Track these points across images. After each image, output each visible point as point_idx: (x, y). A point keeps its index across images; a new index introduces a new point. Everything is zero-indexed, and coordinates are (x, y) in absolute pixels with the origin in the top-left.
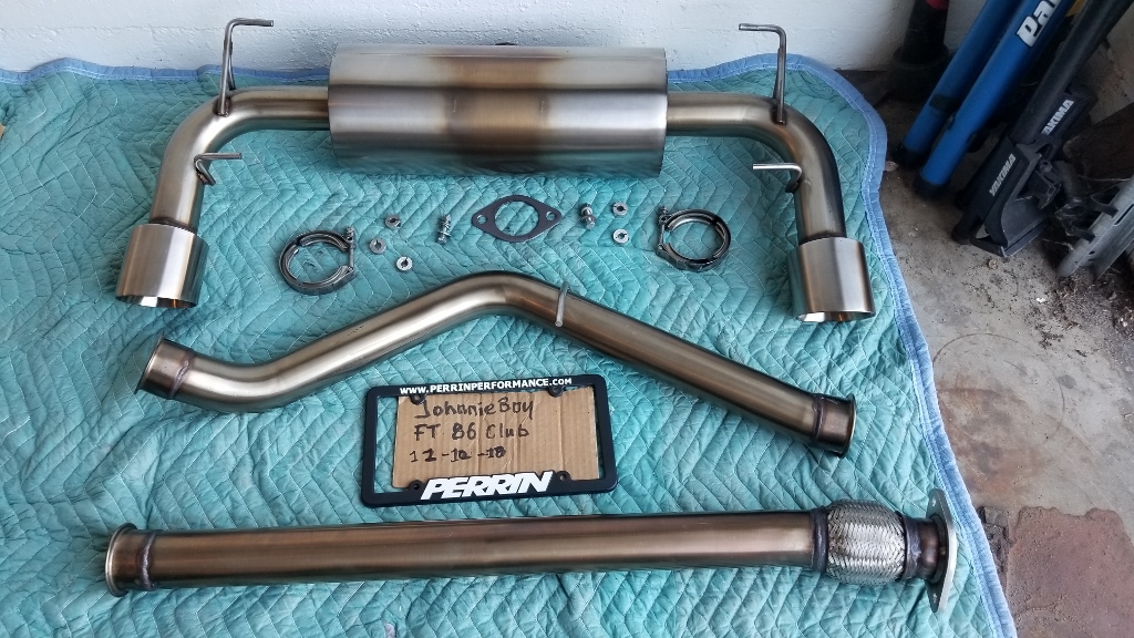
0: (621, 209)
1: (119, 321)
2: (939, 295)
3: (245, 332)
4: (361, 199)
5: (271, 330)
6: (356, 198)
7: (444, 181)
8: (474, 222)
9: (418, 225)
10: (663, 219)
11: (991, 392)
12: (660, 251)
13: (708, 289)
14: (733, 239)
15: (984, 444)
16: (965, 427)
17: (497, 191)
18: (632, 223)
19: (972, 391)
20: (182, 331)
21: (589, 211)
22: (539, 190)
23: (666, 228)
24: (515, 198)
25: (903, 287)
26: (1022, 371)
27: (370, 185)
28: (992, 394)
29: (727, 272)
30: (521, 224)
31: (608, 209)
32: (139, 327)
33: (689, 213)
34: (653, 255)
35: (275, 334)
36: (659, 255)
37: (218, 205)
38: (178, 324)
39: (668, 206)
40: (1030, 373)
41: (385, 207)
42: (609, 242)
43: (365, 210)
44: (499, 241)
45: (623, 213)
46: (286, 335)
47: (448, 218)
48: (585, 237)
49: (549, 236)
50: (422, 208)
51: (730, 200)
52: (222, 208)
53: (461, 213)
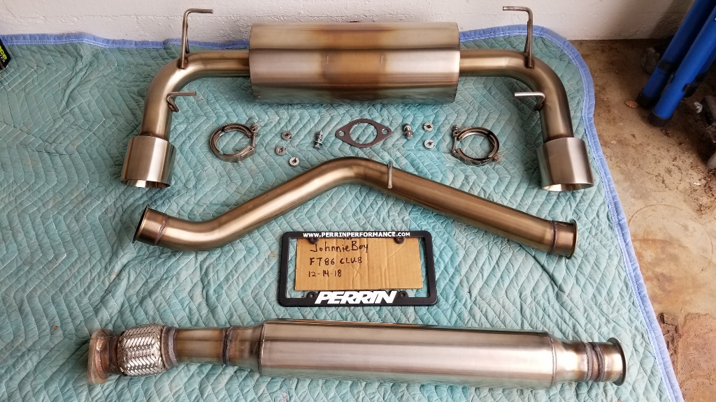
0: (429, 127)
1: (119, 197)
2: (632, 181)
3: (198, 204)
4: (266, 121)
5: (214, 202)
6: (264, 120)
7: (318, 110)
8: (337, 135)
9: (303, 137)
10: (456, 134)
11: (666, 241)
12: (455, 153)
13: (485, 178)
14: (501, 145)
15: (662, 274)
16: (650, 263)
17: (351, 116)
18: (436, 135)
19: (654, 241)
20: (159, 203)
21: (409, 128)
22: (377, 115)
23: (458, 139)
24: (362, 121)
25: (610, 176)
26: (686, 228)
27: (271, 112)
28: (666, 243)
29: (496, 167)
30: (366, 136)
31: (421, 126)
32: (131, 200)
33: (473, 129)
34: (450, 156)
35: (216, 204)
36: (453, 155)
37: (179, 125)
38: (155, 198)
39: (459, 125)
40: (691, 229)
41: (282, 126)
42: (422, 148)
43: (269, 128)
44: (353, 147)
45: (430, 130)
46: (222, 205)
47: (321, 133)
48: (406, 144)
49: (384, 144)
50: (304, 126)
51: (498, 121)
52: (181, 128)
53: (329, 130)
